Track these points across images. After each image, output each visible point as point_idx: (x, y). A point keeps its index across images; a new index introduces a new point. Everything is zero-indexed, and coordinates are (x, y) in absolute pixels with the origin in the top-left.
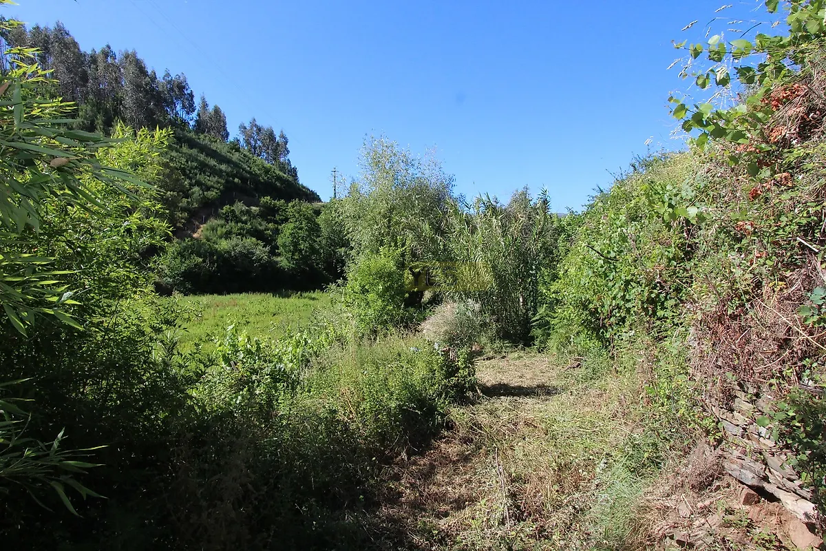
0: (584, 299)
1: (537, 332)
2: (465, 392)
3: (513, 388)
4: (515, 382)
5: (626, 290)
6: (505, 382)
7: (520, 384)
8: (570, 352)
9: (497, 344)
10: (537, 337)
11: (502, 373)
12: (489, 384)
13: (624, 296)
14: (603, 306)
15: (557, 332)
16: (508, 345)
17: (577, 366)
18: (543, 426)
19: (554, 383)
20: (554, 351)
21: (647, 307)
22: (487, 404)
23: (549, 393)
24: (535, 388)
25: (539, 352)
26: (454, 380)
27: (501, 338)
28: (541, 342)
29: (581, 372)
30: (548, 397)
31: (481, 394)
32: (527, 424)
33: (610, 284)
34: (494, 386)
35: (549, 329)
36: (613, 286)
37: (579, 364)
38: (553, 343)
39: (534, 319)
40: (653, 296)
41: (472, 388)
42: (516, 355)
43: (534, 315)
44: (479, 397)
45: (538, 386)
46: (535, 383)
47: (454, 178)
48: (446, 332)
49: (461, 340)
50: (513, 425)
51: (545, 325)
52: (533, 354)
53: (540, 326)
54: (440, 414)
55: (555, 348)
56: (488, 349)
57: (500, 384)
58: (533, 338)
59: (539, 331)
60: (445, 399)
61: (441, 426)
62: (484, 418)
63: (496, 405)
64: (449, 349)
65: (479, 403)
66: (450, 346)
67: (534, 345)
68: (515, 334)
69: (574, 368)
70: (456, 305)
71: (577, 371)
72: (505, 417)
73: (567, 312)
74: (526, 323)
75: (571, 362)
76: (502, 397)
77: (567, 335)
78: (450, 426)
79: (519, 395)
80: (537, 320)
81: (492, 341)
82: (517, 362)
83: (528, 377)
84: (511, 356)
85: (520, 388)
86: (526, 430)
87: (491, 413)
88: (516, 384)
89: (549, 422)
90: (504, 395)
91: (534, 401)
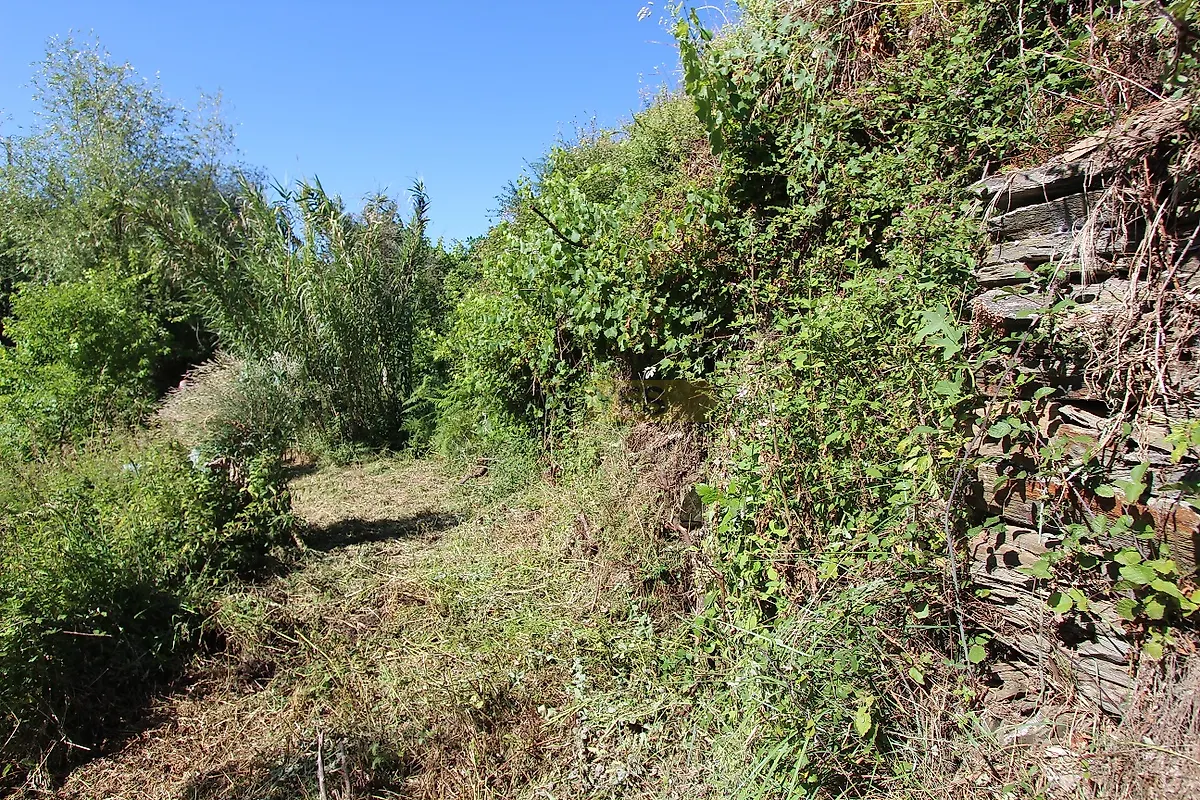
0: (502, 349)
1: (413, 424)
2: (267, 550)
3: (373, 525)
4: (376, 514)
5: (606, 302)
6: (357, 515)
7: (385, 515)
8: (470, 452)
9: (343, 449)
10: (413, 433)
11: (351, 500)
12: (324, 525)
13: (602, 314)
14: (537, 357)
15: (447, 421)
16: (362, 450)
17: (482, 474)
18: (438, 597)
19: (447, 506)
20: (443, 453)
21: (647, 334)
22: (316, 568)
23: (440, 527)
24: (414, 519)
25: (417, 458)
26: (231, 528)
27: (349, 440)
28: (420, 441)
29: (490, 483)
30: (438, 534)
31: (305, 548)
32: (403, 600)
33: (575, 292)
34: (334, 528)
35: (434, 416)
36: (580, 297)
37: (486, 470)
38: (440, 440)
39: (409, 402)
40: (658, 309)
41: (285, 538)
42: (377, 465)
43: (407, 396)
44: (299, 555)
45: (419, 516)
46: (412, 511)
47: (266, 173)
48: (218, 423)
49: (257, 438)
50: (374, 605)
51: (427, 412)
52: (406, 462)
53: (417, 414)
54: (186, 617)
55: (444, 447)
56: (325, 459)
57: (346, 521)
58: (406, 436)
59: (417, 422)
60: (211, 574)
61: (188, 648)
62: (305, 604)
63: (336, 568)
64: (228, 460)
65: (299, 568)
66: (232, 452)
67: (408, 446)
68: (375, 431)
69: (477, 476)
70: (241, 364)
71: (482, 482)
72: (355, 591)
73: (471, 375)
74: (394, 410)
75: (473, 468)
76: (350, 547)
77: (464, 424)
78: (216, 642)
79: (383, 538)
80: (412, 404)
81: (333, 444)
82: (379, 478)
83: (400, 502)
84: (369, 467)
85: (385, 523)
86: (402, 615)
87: (322, 587)
88: (378, 517)
89: (448, 587)
90: (354, 542)
91: (415, 544)
